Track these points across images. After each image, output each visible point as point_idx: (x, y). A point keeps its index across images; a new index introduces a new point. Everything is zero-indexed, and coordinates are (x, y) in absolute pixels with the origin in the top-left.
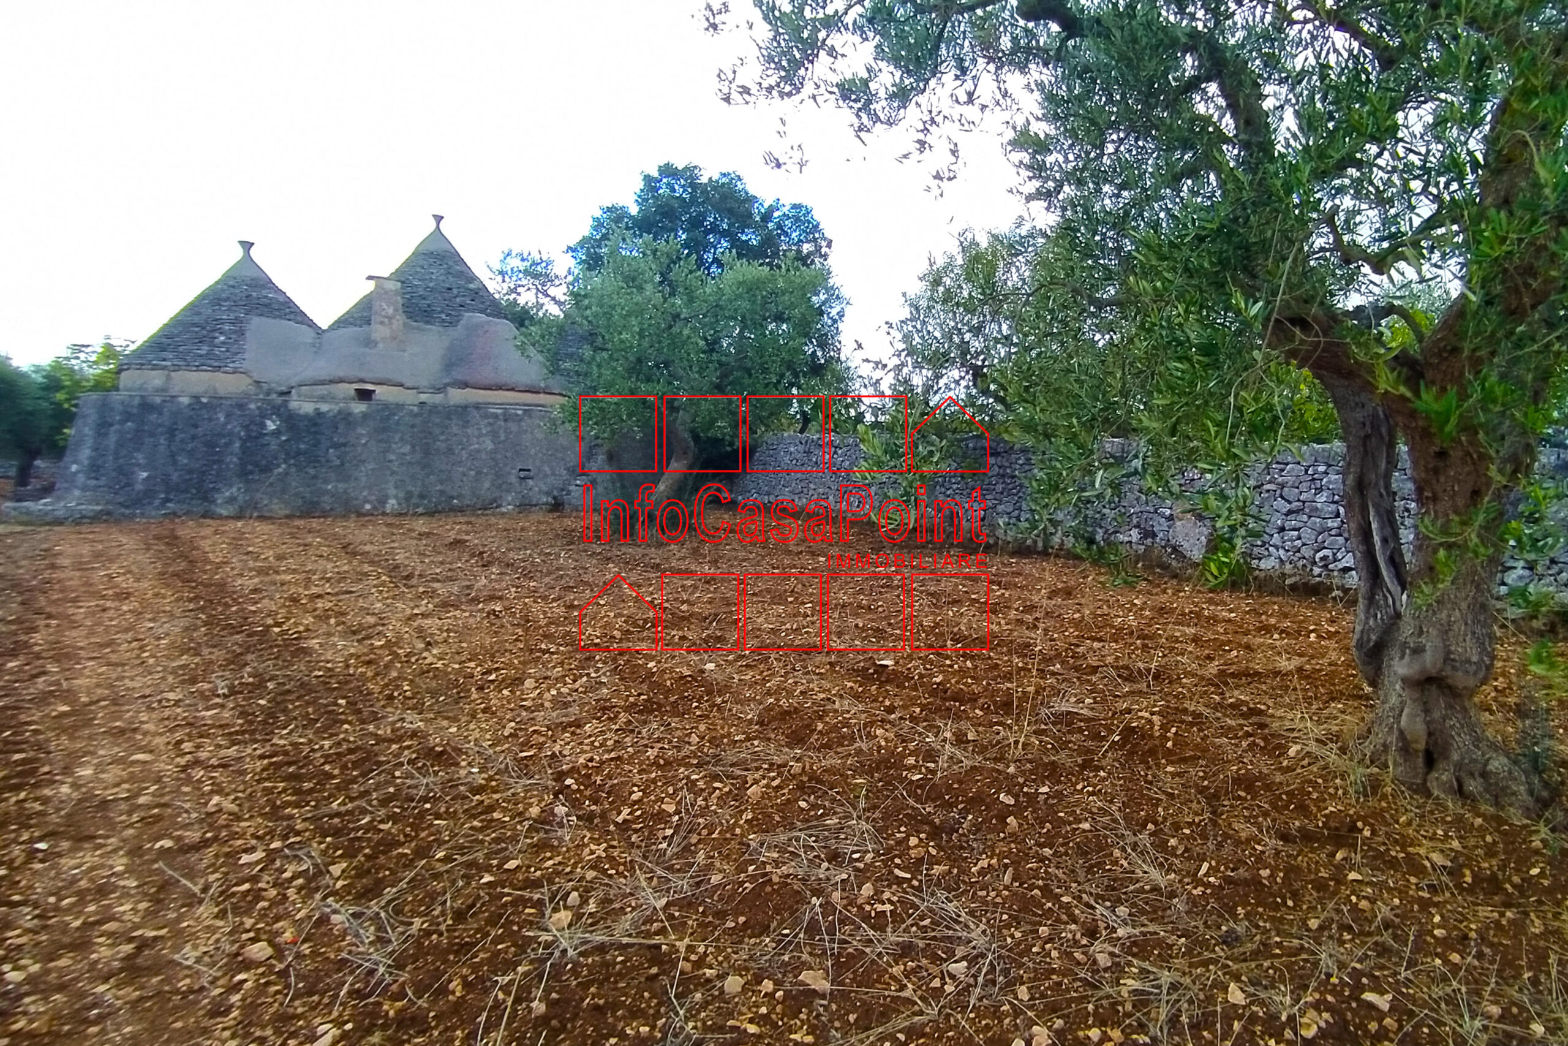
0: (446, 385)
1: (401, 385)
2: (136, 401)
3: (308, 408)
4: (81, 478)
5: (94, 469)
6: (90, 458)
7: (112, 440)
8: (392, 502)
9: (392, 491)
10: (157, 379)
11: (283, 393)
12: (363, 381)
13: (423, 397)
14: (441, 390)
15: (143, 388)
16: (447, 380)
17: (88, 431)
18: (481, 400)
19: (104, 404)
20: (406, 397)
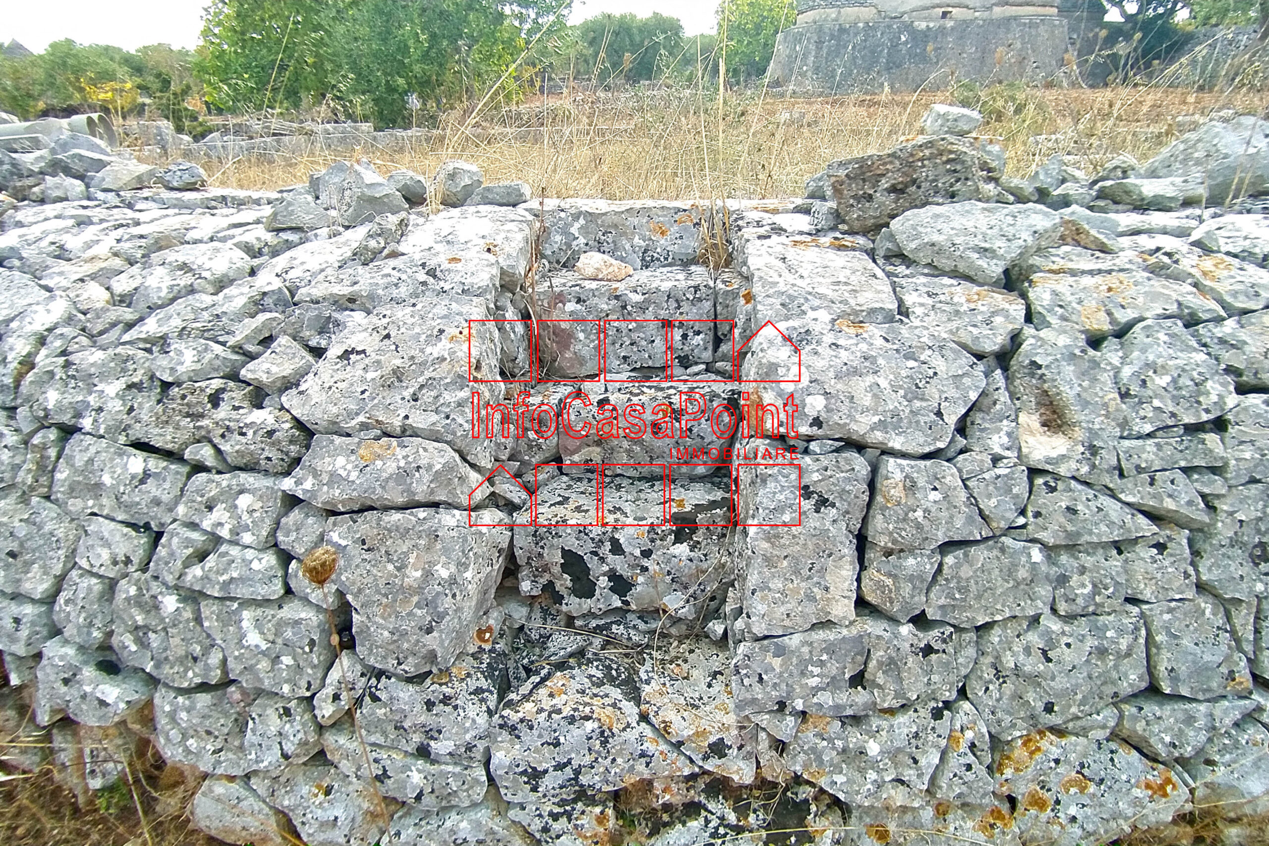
0: (993, 4)
2: (837, 28)
3: (923, 25)
5: (816, 68)
6: (813, 62)
7: (824, 52)
10: (833, 13)
11: (895, 18)
12: (948, 6)
13: (977, 14)
14: (989, 8)
15: (825, 20)
16: (994, 1)
17: (812, 47)
18: (1013, 13)
19: (820, 30)
20: (968, 15)
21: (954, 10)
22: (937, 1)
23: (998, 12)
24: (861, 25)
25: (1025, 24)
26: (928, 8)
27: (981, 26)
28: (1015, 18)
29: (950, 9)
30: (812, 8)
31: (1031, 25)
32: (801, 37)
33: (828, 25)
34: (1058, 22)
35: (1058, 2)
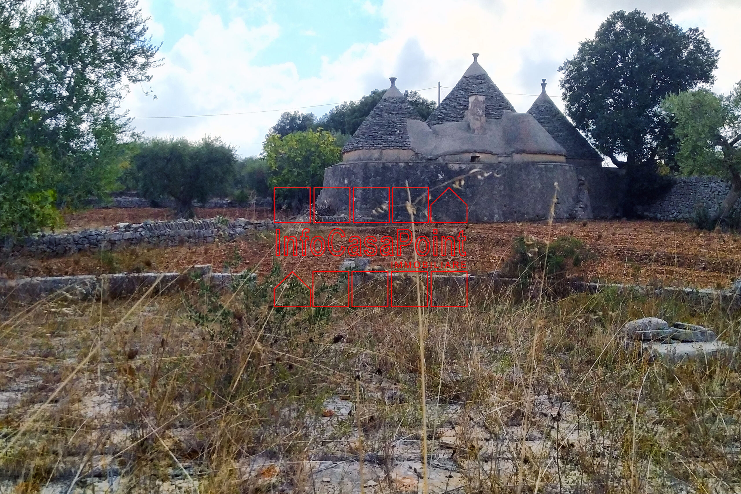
0: (513, 152)
3: (456, 167)
8: (497, 216)
10: (376, 154)
11: (431, 159)
12: (475, 152)
13: (500, 159)
14: (510, 155)
15: (370, 159)
16: (513, 150)
17: (359, 181)
18: (530, 160)
19: (365, 167)
20: (493, 159)
21: (481, 156)
22: (466, 147)
23: (517, 158)
24: (402, 164)
25: (541, 169)
26: (457, 153)
27: (505, 169)
28: (533, 163)
29: (477, 155)
30: (356, 149)
32: (349, 173)
33: (372, 164)
34: (567, 168)
35: (564, 151)
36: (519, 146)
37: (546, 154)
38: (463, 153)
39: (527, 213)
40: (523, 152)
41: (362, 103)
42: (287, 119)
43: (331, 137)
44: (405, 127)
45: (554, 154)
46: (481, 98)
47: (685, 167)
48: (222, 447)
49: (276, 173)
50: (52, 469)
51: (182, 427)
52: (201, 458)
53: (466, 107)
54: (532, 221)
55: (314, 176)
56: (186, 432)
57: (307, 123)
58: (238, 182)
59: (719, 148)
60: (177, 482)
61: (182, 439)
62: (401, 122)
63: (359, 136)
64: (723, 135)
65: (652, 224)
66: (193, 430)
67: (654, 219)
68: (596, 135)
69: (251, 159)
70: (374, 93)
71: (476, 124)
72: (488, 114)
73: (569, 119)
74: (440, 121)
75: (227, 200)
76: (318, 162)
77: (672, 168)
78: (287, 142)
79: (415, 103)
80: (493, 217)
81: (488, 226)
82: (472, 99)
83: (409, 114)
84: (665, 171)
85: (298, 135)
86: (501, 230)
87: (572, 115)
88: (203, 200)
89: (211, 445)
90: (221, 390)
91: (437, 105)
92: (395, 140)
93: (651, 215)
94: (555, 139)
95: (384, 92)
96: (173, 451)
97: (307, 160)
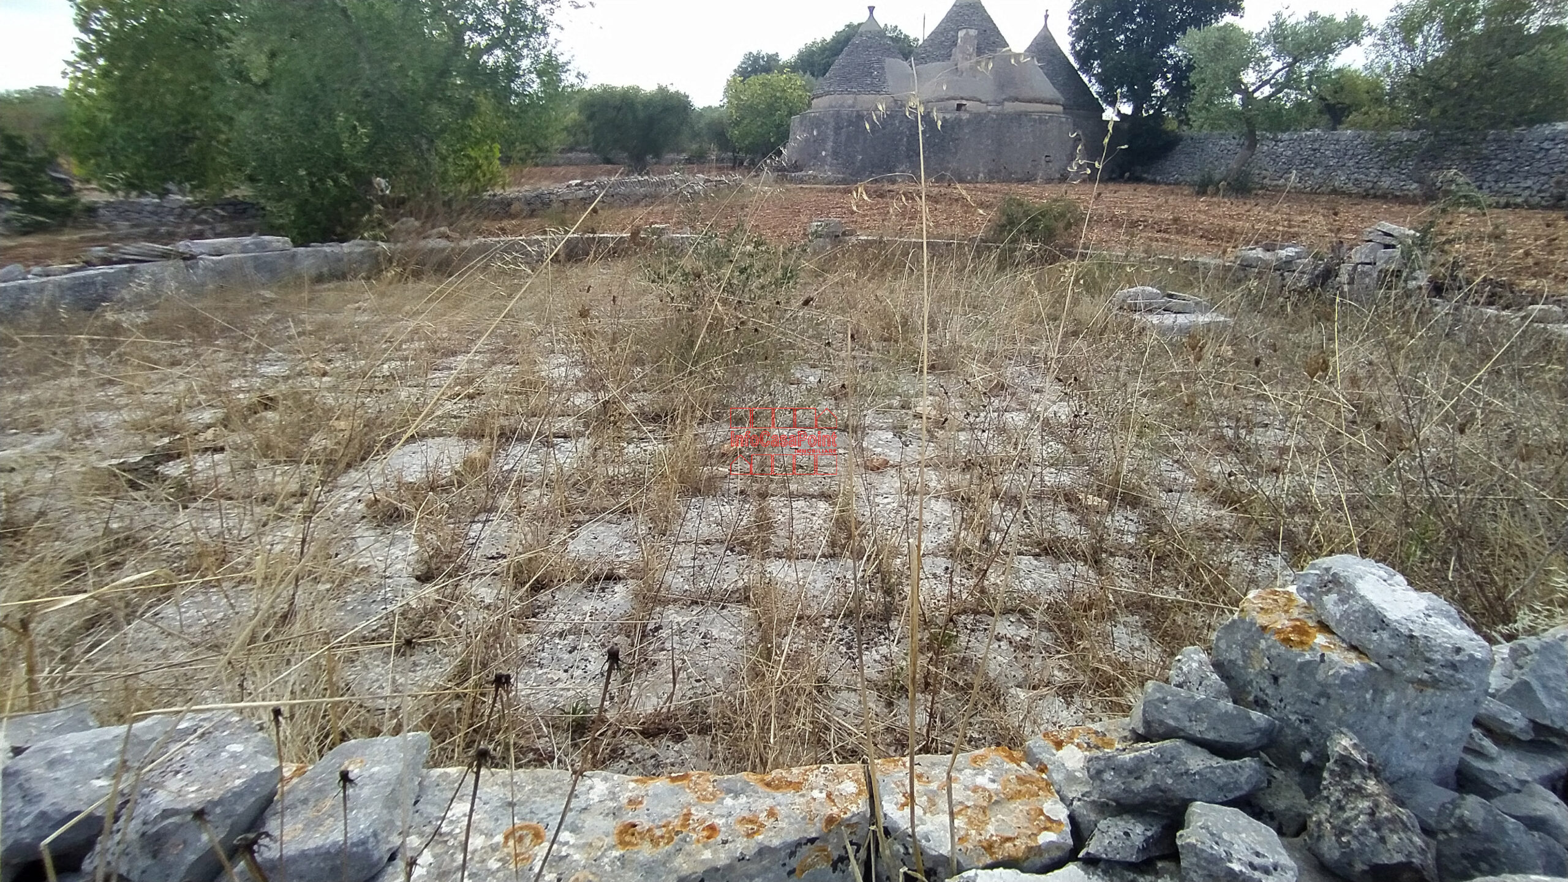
0: (1005, 100)
1: (980, 101)
2: (855, 114)
3: (940, 116)
4: (829, 159)
5: (835, 154)
6: (832, 147)
7: (843, 138)
8: (981, 175)
9: (982, 169)
10: (849, 99)
12: (962, 98)
13: (990, 108)
14: (1001, 103)
15: (842, 106)
16: (1004, 97)
17: (830, 133)
18: (1023, 109)
19: (837, 115)
20: (982, 108)
21: (968, 103)
22: (951, 94)
23: (1010, 107)
25: (1035, 120)
26: (942, 100)
27: (995, 120)
28: (1026, 114)
29: (964, 102)
30: (828, 93)
31: (1042, 121)
32: (817, 122)
33: (844, 112)
34: (1064, 120)
35: (1062, 100)
36: (1012, 92)
37: (1042, 102)
38: (948, 99)
39: (1015, 173)
40: (1017, 99)
41: (834, 39)
42: (749, 59)
43: (799, 80)
44: (883, 68)
45: (1050, 103)
46: (973, 32)
47: (1197, 119)
48: (685, 412)
49: (737, 124)
50: (516, 429)
51: (645, 391)
52: (665, 422)
53: (955, 43)
54: (1020, 181)
55: (778, 126)
56: (648, 396)
57: (772, 63)
58: (695, 135)
59: (1237, 98)
60: (642, 445)
61: (645, 402)
62: (879, 61)
63: (830, 78)
64: (1245, 81)
65: (1149, 187)
66: (654, 395)
67: (1154, 182)
68: (1101, 80)
69: (710, 107)
70: (848, 26)
71: (964, 65)
72: (979, 51)
73: (1072, 59)
74: (922, 60)
75: (684, 156)
76: (784, 112)
77: (1181, 122)
78: (750, 85)
79: (896, 40)
80: (977, 176)
81: (971, 186)
82: (961, 34)
83: (888, 52)
84: (1172, 125)
85: (763, 77)
86: (985, 190)
87: (1077, 55)
88: (657, 155)
89: (674, 410)
90: (682, 355)
91: (920, 42)
92: (872, 83)
93: (1150, 177)
94: (1053, 84)
95: (860, 25)
96: (636, 414)
97: (772, 108)
